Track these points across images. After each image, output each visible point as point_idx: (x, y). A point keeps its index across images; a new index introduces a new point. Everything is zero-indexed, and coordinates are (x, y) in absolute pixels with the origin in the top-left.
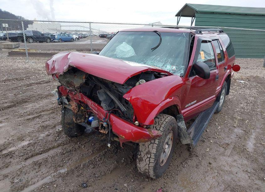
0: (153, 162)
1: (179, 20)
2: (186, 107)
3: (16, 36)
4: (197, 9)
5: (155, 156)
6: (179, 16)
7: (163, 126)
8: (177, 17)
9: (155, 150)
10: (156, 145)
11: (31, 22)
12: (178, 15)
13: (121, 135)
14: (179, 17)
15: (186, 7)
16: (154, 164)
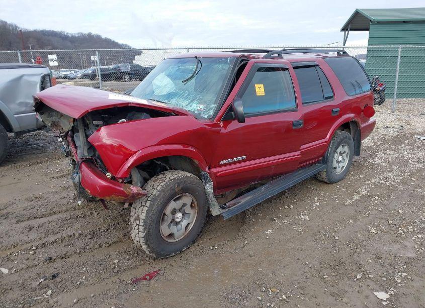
0: (143, 231)
1: (347, 38)
2: (222, 162)
3: (109, 72)
4: (373, 18)
5: (144, 222)
6: (347, 30)
7: (162, 184)
8: (343, 32)
9: (144, 215)
10: (147, 208)
11: (139, 52)
12: (344, 29)
13: (87, 189)
14: (347, 32)
15: (357, 15)
16: (144, 234)
